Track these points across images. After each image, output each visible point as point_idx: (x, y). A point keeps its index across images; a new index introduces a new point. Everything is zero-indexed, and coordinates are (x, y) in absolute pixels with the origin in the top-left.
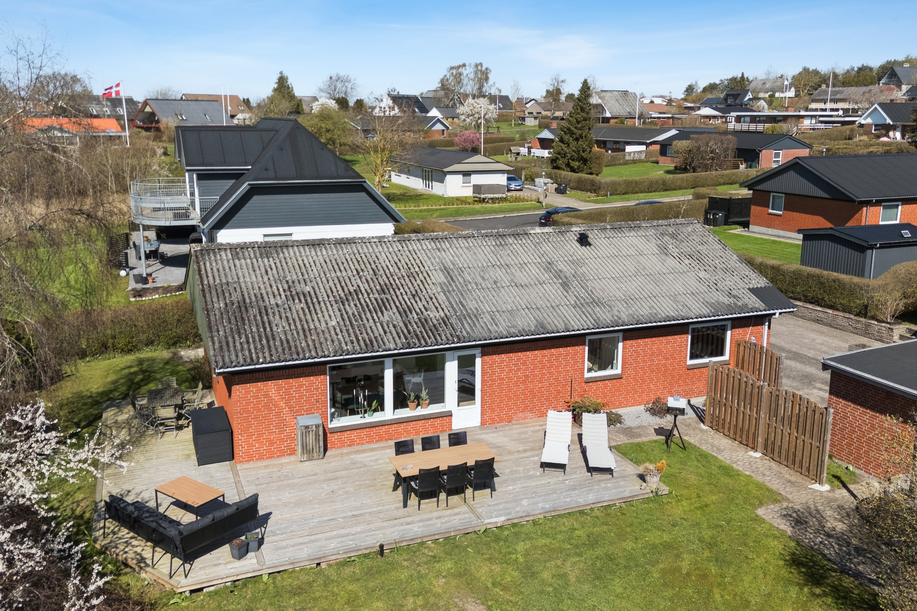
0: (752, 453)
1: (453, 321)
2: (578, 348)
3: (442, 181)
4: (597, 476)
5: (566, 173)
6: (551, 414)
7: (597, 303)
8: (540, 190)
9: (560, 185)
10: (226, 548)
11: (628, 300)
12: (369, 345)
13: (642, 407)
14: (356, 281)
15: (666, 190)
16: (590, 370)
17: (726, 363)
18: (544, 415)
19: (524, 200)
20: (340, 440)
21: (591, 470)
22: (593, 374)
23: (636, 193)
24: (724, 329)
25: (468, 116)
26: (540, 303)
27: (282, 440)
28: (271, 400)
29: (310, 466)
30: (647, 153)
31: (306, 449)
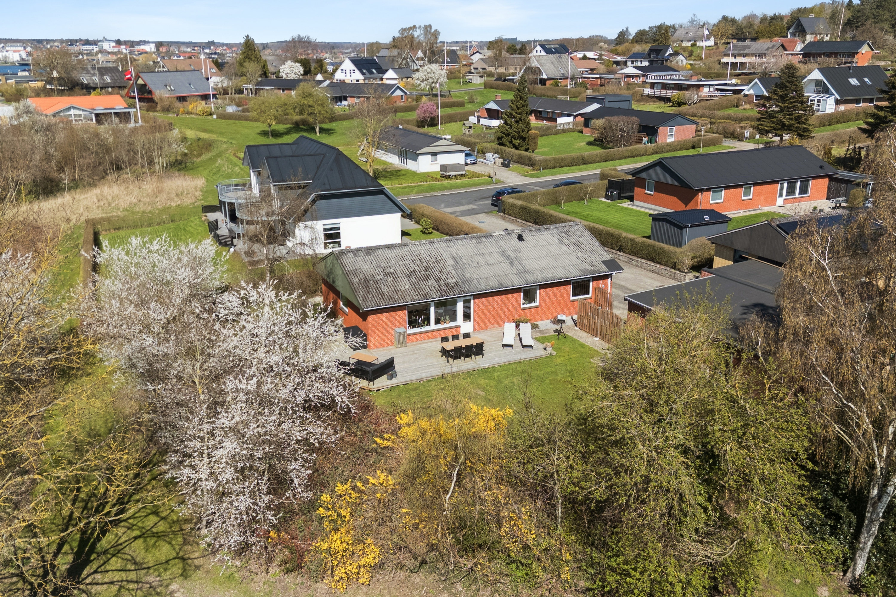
0: (595, 339)
1: (460, 284)
2: (518, 294)
3: (415, 160)
4: (526, 349)
5: (510, 149)
6: (506, 324)
7: (526, 272)
8: (490, 163)
9: (505, 160)
10: (385, 376)
11: (542, 270)
12: (425, 296)
13: (549, 321)
14: (413, 265)
15: (585, 164)
16: (524, 304)
17: (590, 298)
18: (502, 325)
19: (480, 175)
20: (412, 339)
21: (524, 347)
22: (525, 306)
23: (562, 167)
24: (589, 281)
25: (423, 81)
26: (500, 273)
27: (388, 339)
28: (384, 322)
29: (401, 350)
30: (574, 124)
31: (400, 343)
